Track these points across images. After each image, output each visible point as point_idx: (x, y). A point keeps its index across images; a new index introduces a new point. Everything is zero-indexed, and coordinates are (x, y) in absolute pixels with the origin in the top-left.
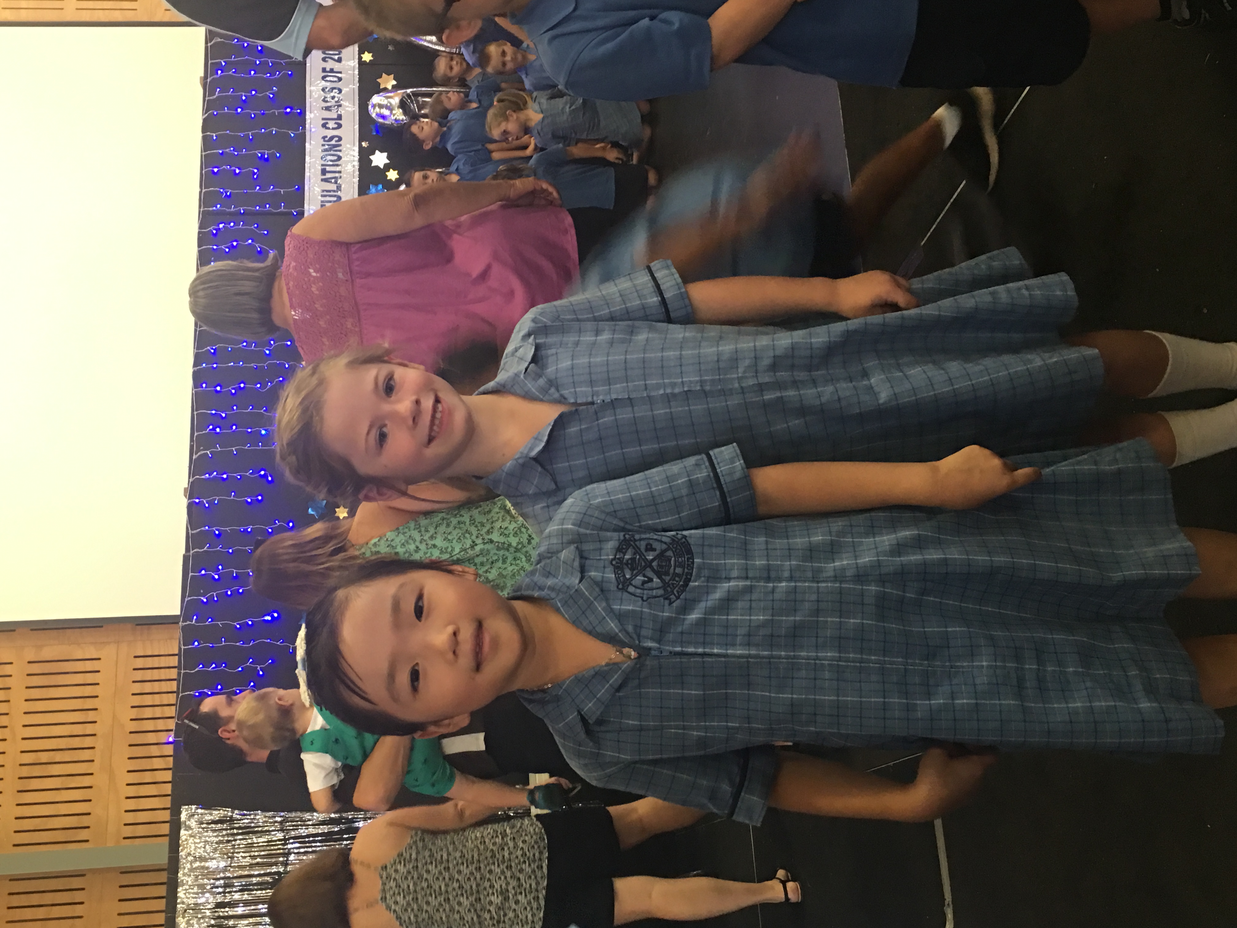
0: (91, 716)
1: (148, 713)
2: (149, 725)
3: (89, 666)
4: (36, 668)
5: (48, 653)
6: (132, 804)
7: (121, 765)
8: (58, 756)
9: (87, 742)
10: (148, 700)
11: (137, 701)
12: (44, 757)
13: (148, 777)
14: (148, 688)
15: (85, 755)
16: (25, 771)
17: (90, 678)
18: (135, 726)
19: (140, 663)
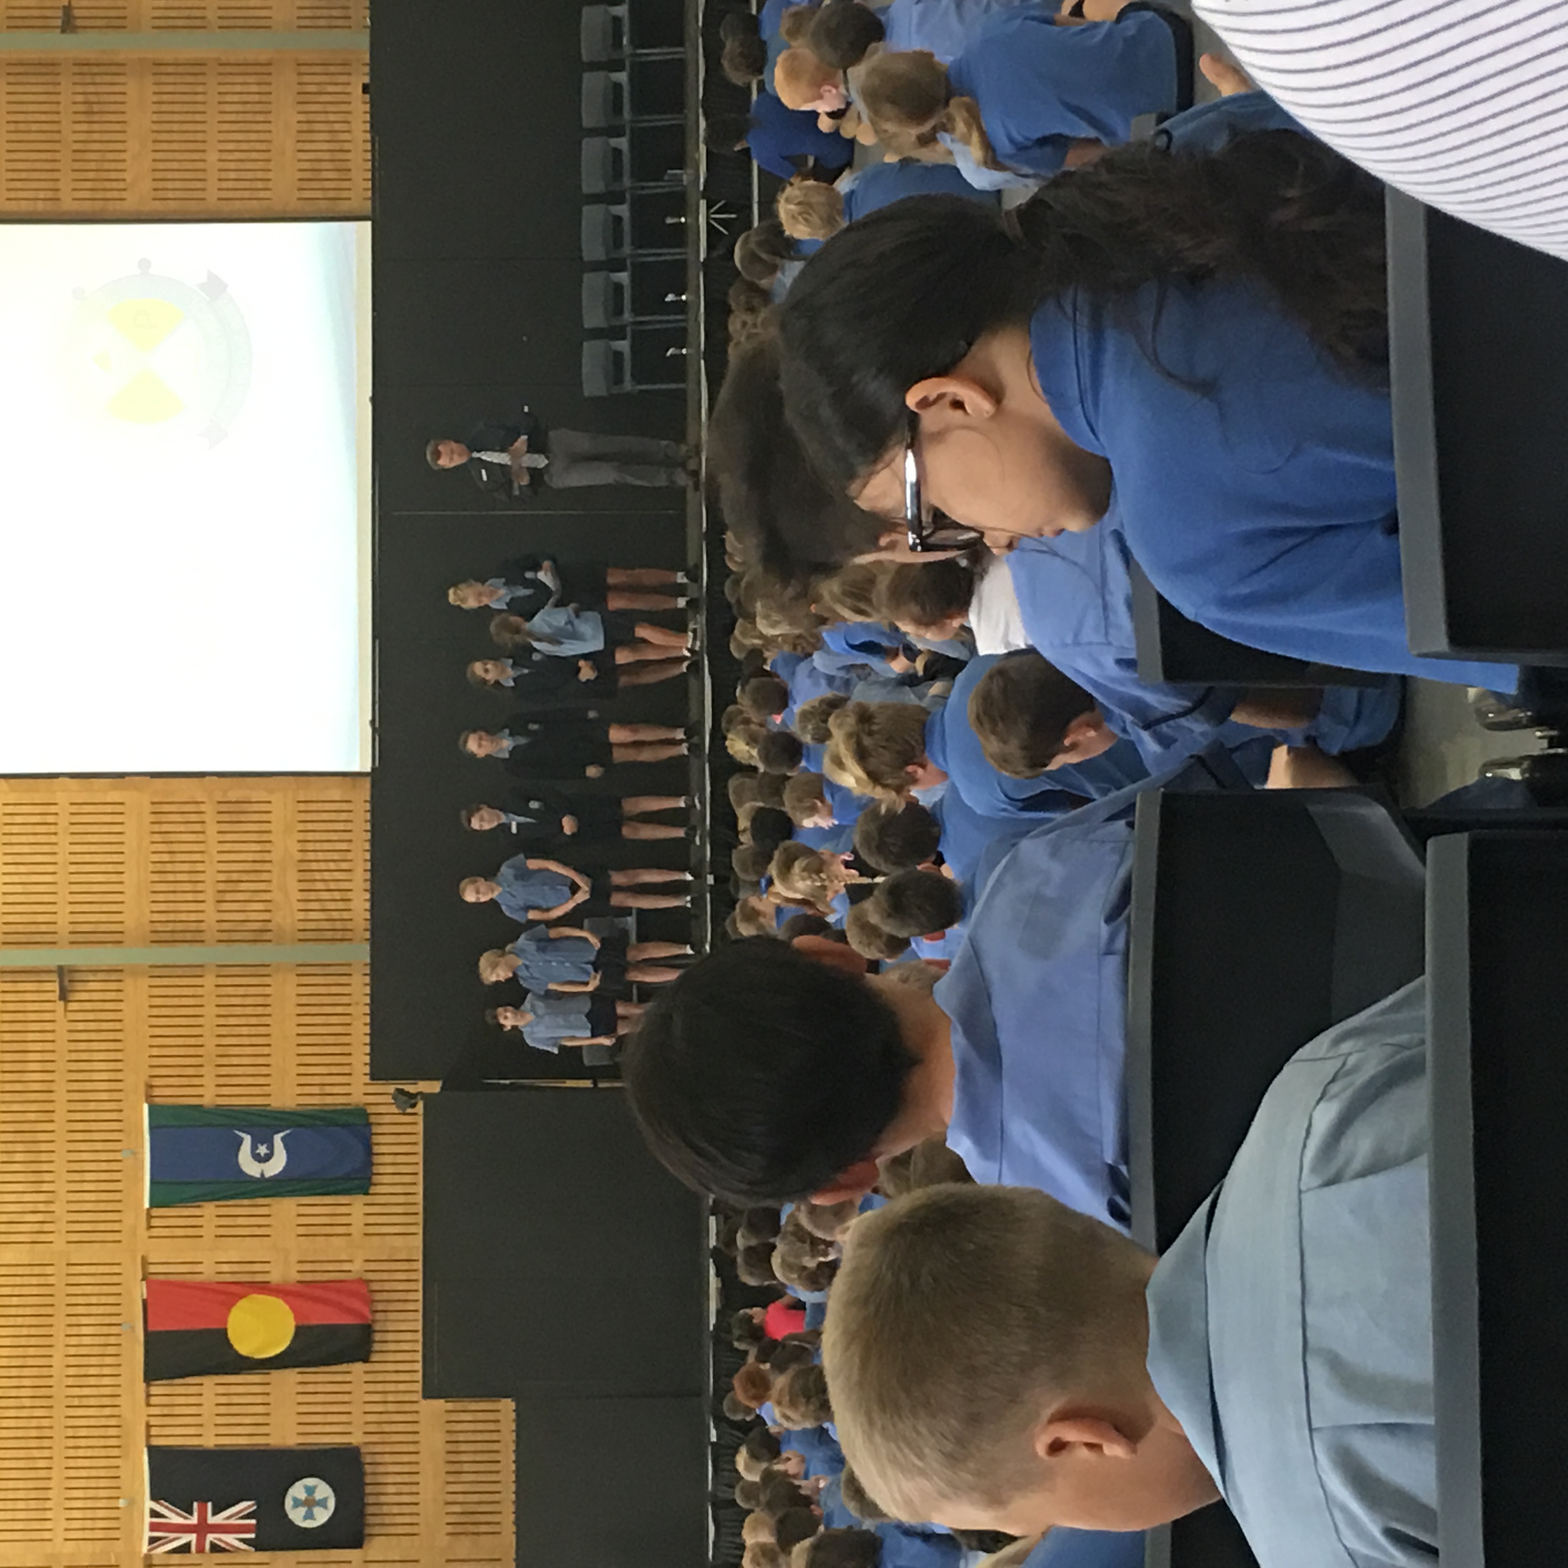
0: (268, 847)
1: (310, 846)
2: (311, 856)
3: (264, 807)
4: (224, 808)
5: (233, 796)
6: (302, 915)
7: (293, 886)
8: (245, 877)
9: (267, 867)
10: (310, 836)
11: (302, 836)
12: (235, 877)
13: (313, 895)
14: (310, 826)
15: (265, 876)
16: (222, 887)
17: (265, 817)
18: (300, 856)
19: (302, 807)
